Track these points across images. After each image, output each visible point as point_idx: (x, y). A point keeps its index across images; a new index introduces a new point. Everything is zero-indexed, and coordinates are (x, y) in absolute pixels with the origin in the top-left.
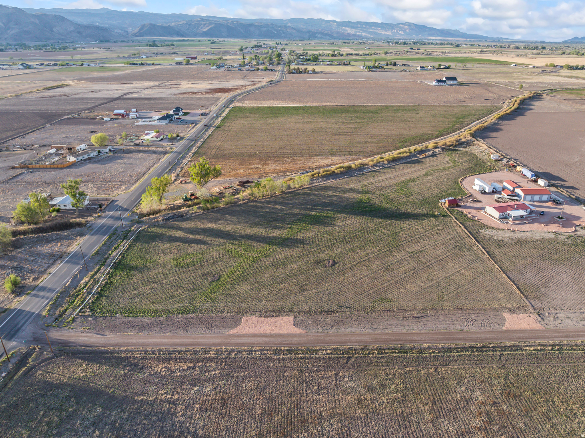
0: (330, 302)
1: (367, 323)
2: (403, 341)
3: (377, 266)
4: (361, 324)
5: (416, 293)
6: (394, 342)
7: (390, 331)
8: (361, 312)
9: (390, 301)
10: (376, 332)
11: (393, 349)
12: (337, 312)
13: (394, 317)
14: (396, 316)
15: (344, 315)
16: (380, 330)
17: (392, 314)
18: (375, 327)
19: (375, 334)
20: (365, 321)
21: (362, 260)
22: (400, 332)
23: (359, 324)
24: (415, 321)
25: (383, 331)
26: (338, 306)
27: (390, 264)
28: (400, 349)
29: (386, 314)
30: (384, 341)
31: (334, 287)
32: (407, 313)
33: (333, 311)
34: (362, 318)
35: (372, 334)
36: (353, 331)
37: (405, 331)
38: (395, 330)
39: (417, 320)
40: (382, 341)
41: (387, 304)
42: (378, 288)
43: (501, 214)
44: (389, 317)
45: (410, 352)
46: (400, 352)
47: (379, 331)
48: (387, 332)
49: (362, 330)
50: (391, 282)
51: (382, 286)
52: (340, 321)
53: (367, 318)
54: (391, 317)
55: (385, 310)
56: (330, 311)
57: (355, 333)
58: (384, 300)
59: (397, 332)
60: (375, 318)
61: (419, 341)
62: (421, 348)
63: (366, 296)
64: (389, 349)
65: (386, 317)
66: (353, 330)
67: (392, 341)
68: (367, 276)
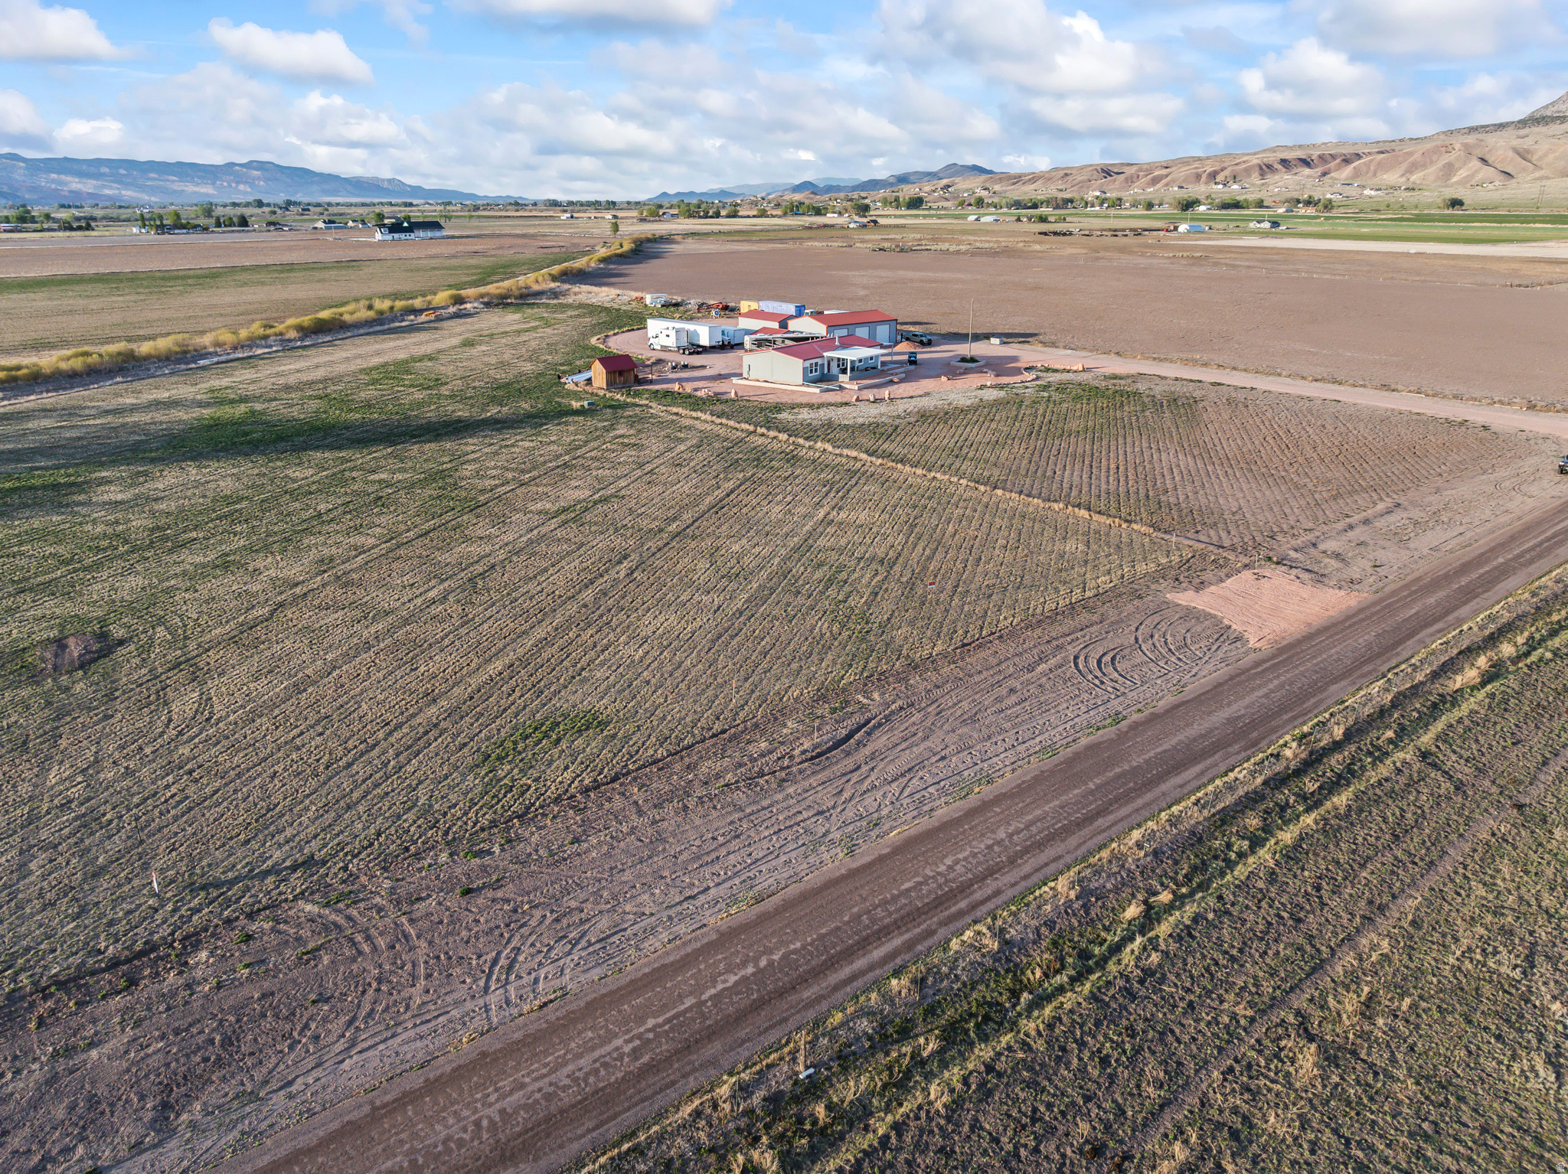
0: (104, 883)
1: (515, 918)
2: (883, 933)
3: (409, 593)
4: (468, 952)
5: (713, 642)
6: (834, 978)
7: (734, 900)
8: (417, 856)
9: (593, 722)
10: (639, 961)
11: (882, 1040)
12: (192, 942)
13: (691, 803)
14: (700, 792)
15: (273, 940)
16: (652, 931)
17: (660, 785)
18: (604, 923)
19: (636, 986)
20: (483, 912)
21: (298, 590)
22: (813, 880)
23: (443, 965)
24: (838, 769)
25: (681, 929)
26: (193, 888)
27: (479, 568)
28: (931, 1011)
29: (618, 802)
30: (756, 1007)
31: (129, 772)
32: (753, 749)
33: (151, 947)
34: (454, 901)
35: (614, 997)
36: (417, 1051)
37: (834, 861)
38: (766, 883)
39: (849, 763)
40: (740, 1017)
41: (590, 744)
42: (475, 681)
43: (807, 364)
44: (654, 814)
45: (1015, 994)
46: (954, 1038)
47: (653, 943)
48: (715, 920)
49: (494, 998)
50: (540, 633)
51: (498, 665)
52: (238, 1010)
53: (497, 885)
54: (669, 809)
55: (596, 786)
56: (114, 964)
57: (444, 1066)
58: (548, 730)
59: (794, 890)
60: (557, 860)
61: (991, 886)
62: (1050, 924)
63: (413, 749)
64: (846, 1060)
65: (636, 821)
66: (409, 1045)
67: (818, 972)
68: (367, 646)
